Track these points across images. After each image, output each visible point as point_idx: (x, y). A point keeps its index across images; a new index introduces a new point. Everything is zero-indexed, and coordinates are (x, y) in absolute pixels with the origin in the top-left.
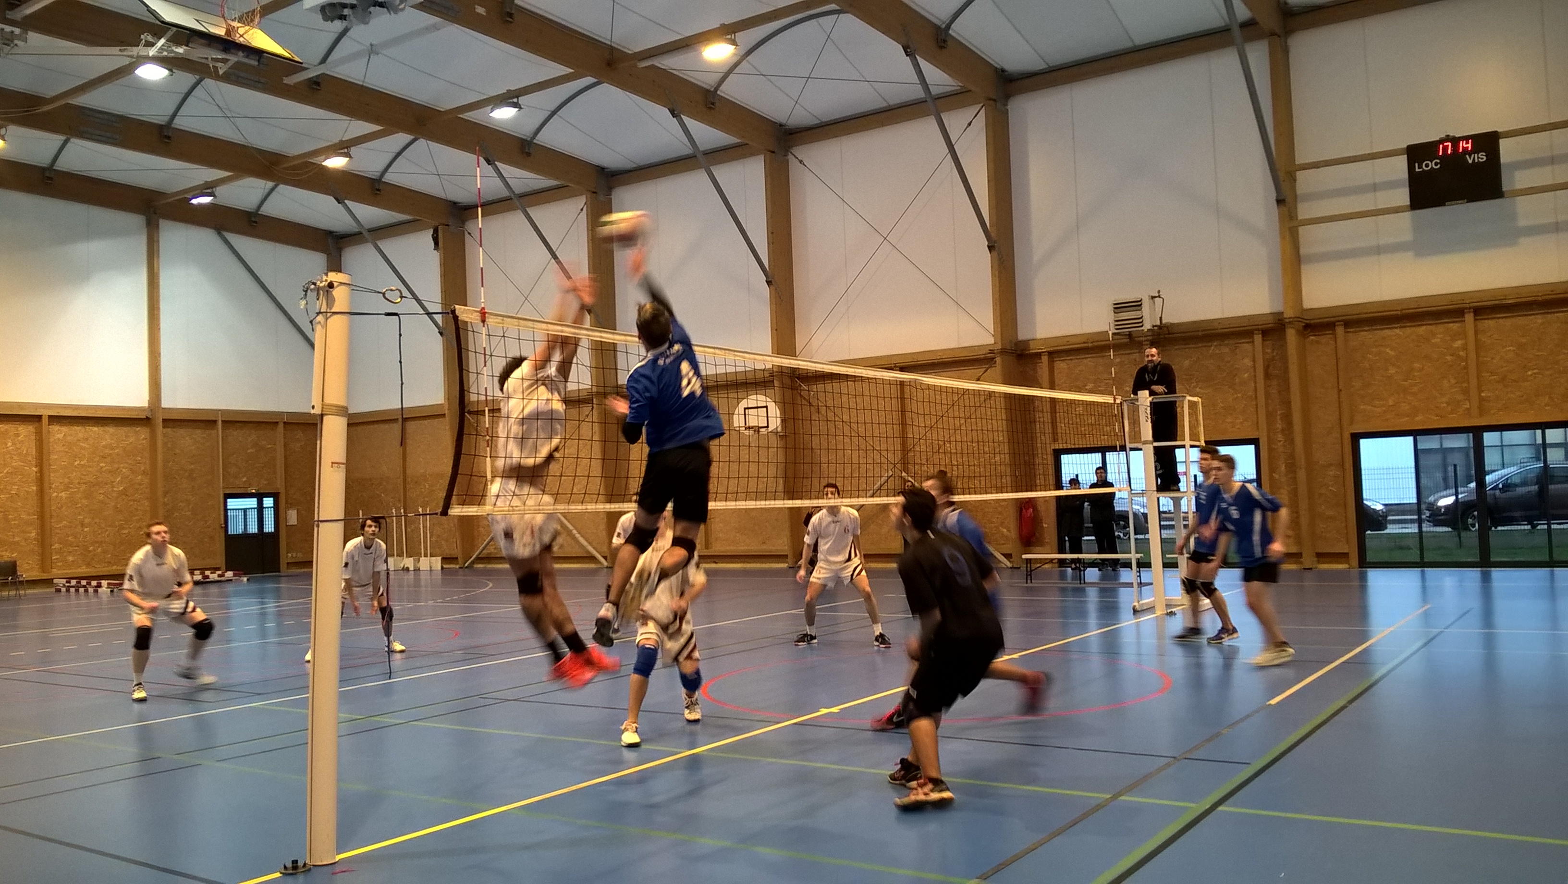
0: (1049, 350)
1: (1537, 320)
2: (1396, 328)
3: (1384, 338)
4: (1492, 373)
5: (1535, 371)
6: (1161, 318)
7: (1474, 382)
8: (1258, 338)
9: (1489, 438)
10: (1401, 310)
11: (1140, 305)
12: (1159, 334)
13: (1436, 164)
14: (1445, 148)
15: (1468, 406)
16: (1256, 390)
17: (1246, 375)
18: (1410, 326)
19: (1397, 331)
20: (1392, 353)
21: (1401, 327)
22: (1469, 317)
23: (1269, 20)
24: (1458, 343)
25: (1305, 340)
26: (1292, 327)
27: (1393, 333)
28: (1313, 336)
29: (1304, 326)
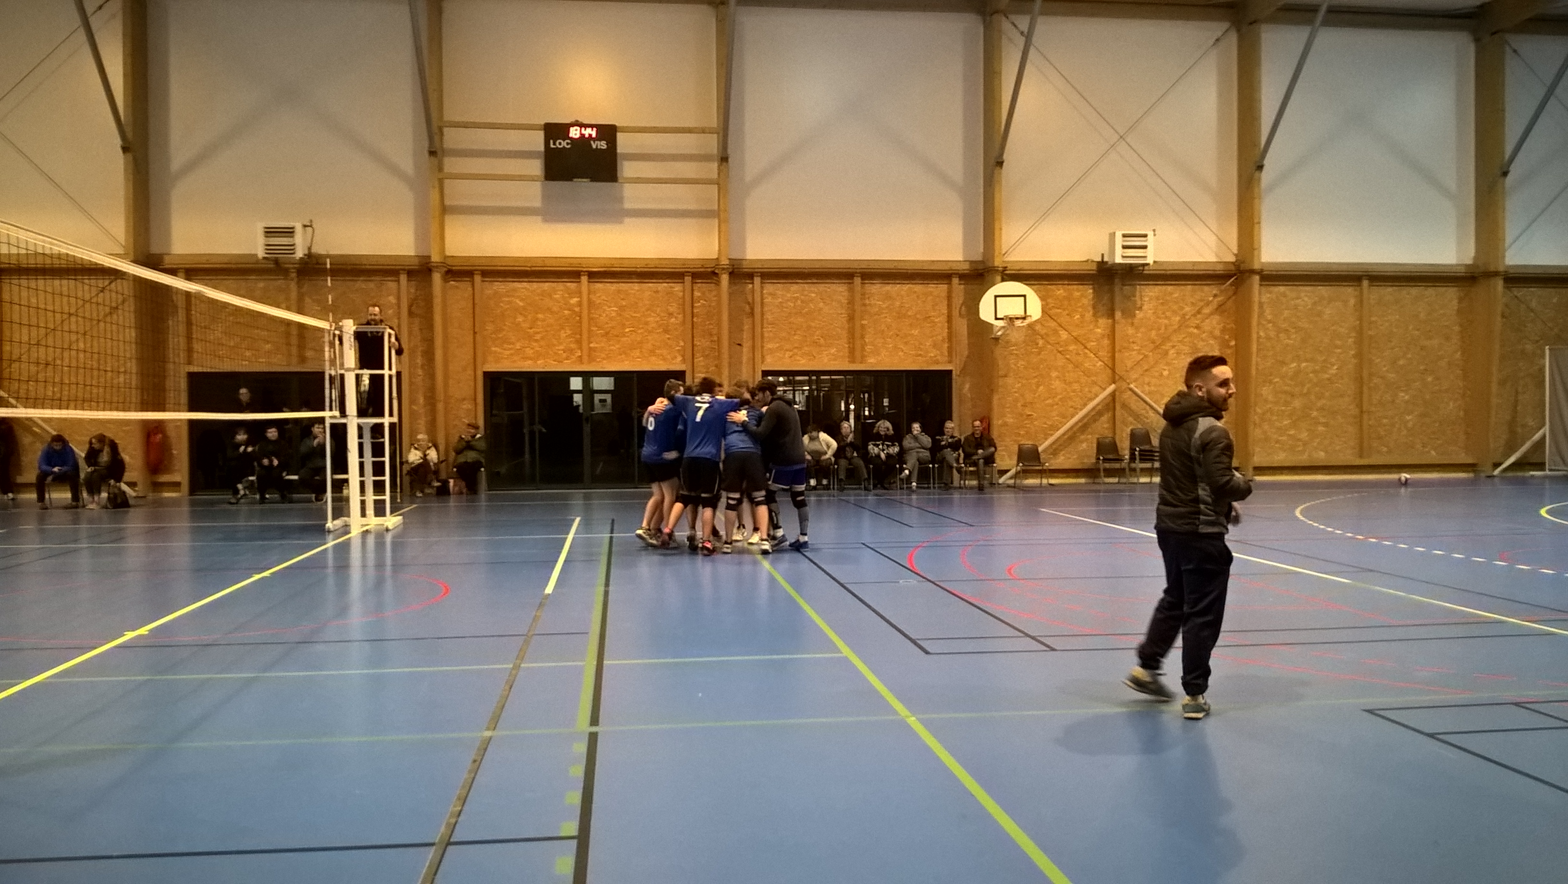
0: (185, 266)
1: (634, 288)
2: (526, 282)
3: (514, 290)
4: (600, 328)
6: (309, 248)
7: (585, 334)
8: (403, 278)
10: (530, 267)
11: (295, 233)
12: (307, 264)
13: (568, 144)
14: (575, 131)
15: (578, 354)
18: (536, 282)
19: (526, 285)
20: (521, 304)
21: (529, 282)
22: (584, 279)
24: (574, 301)
25: (447, 284)
26: (437, 272)
27: (523, 287)
28: (454, 281)
29: (447, 272)
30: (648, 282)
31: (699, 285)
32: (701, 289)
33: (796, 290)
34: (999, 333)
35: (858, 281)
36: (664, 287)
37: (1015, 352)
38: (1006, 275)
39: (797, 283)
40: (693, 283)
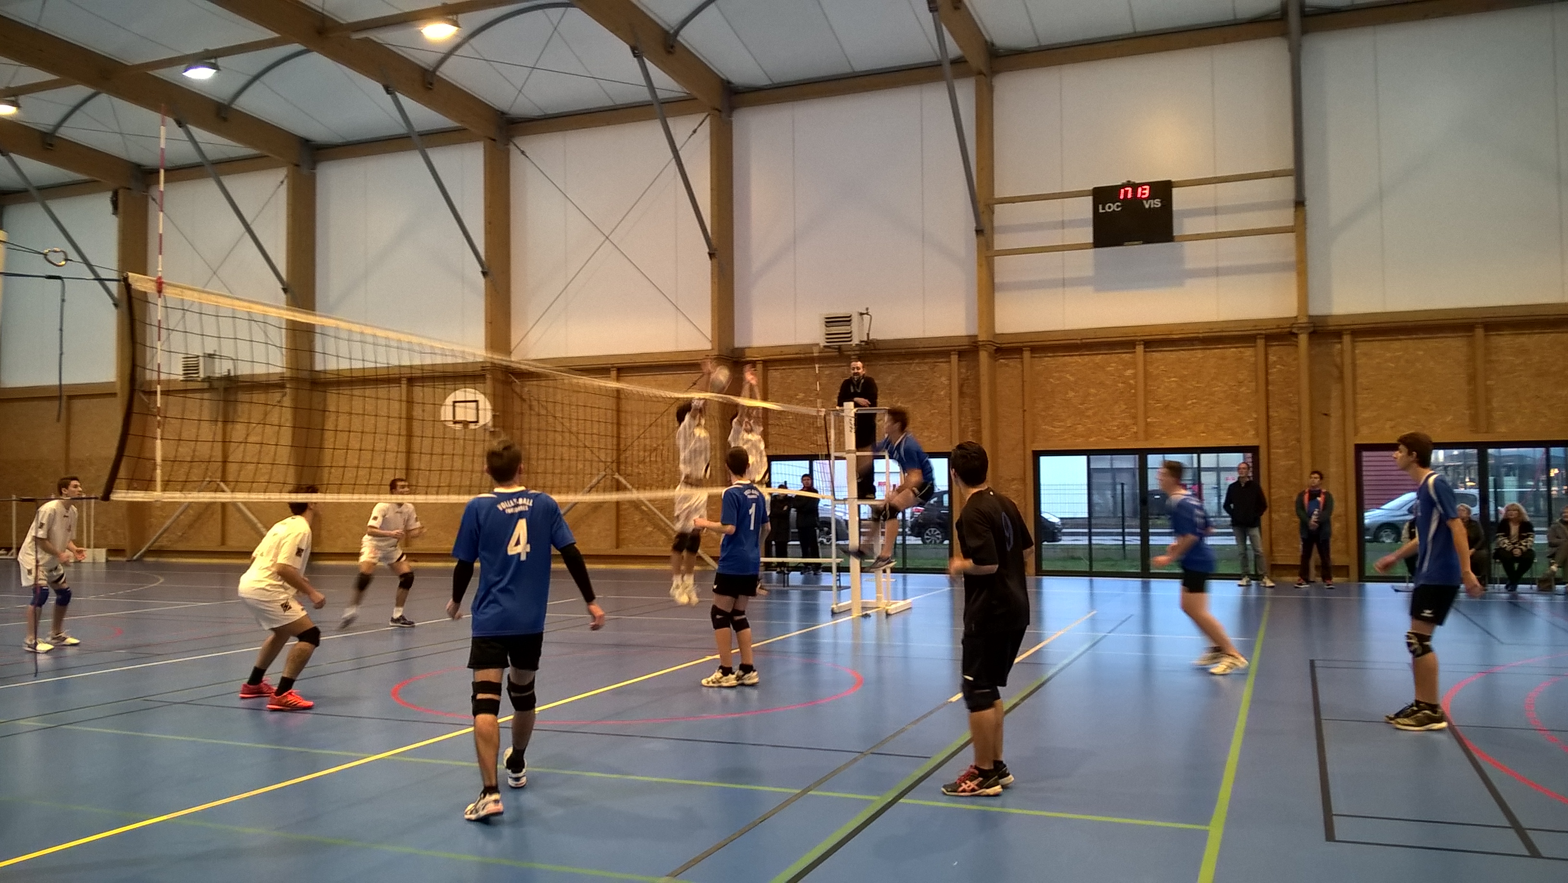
0: (763, 358)
1: (1198, 354)
2: (1076, 355)
3: (1065, 364)
4: (1158, 401)
6: (868, 334)
7: (1141, 408)
8: (954, 358)
9: (1154, 461)
10: (1082, 339)
11: (849, 321)
12: (865, 349)
13: (1118, 207)
14: (1126, 192)
15: (1135, 430)
16: (950, 407)
17: (942, 393)
18: (1087, 355)
19: (1077, 358)
20: (1072, 379)
21: (1080, 355)
22: (1140, 349)
23: (977, 61)
24: (1129, 372)
25: (996, 362)
26: (984, 350)
27: (1074, 361)
28: (1003, 359)
29: (996, 350)
30: (1213, 349)
31: (1274, 348)
32: (1276, 353)
33: (1397, 348)
35: (1480, 332)
36: (1233, 352)
39: (1400, 340)
40: (1266, 346)
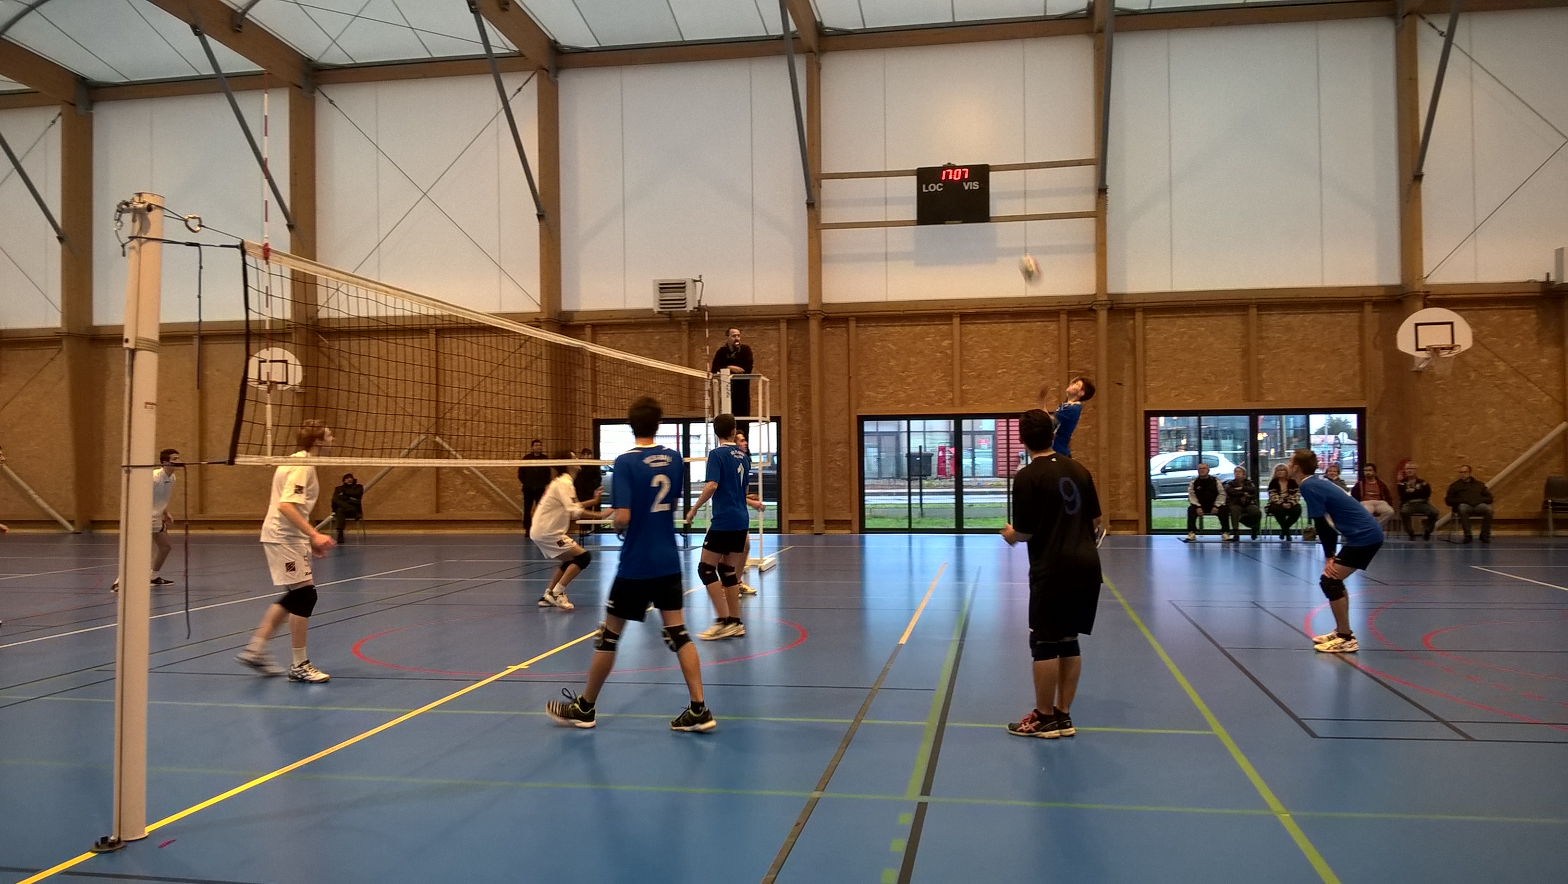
0: (592, 322)
1: (1007, 327)
2: (898, 326)
3: (887, 334)
4: (973, 370)
5: (1004, 370)
7: (957, 377)
8: (783, 326)
9: (966, 424)
10: (904, 310)
11: (684, 287)
12: (696, 316)
13: (940, 187)
14: (947, 174)
15: (951, 397)
16: (779, 373)
17: (771, 359)
18: (908, 325)
19: (898, 329)
20: (894, 347)
21: (902, 326)
22: (956, 321)
23: (810, 38)
24: (946, 343)
25: (824, 331)
26: (814, 319)
27: (895, 330)
28: (831, 327)
29: (823, 319)
30: (1021, 322)
31: (1075, 323)
32: (1078, 327)
33: (1182, 323)
34: (1422, 366)
35: (1253, 312)
36: (1038, 326)
37: (1442, 386)
38: (1431, 300)
39: (1184, 317)
40: (1069, 321)
